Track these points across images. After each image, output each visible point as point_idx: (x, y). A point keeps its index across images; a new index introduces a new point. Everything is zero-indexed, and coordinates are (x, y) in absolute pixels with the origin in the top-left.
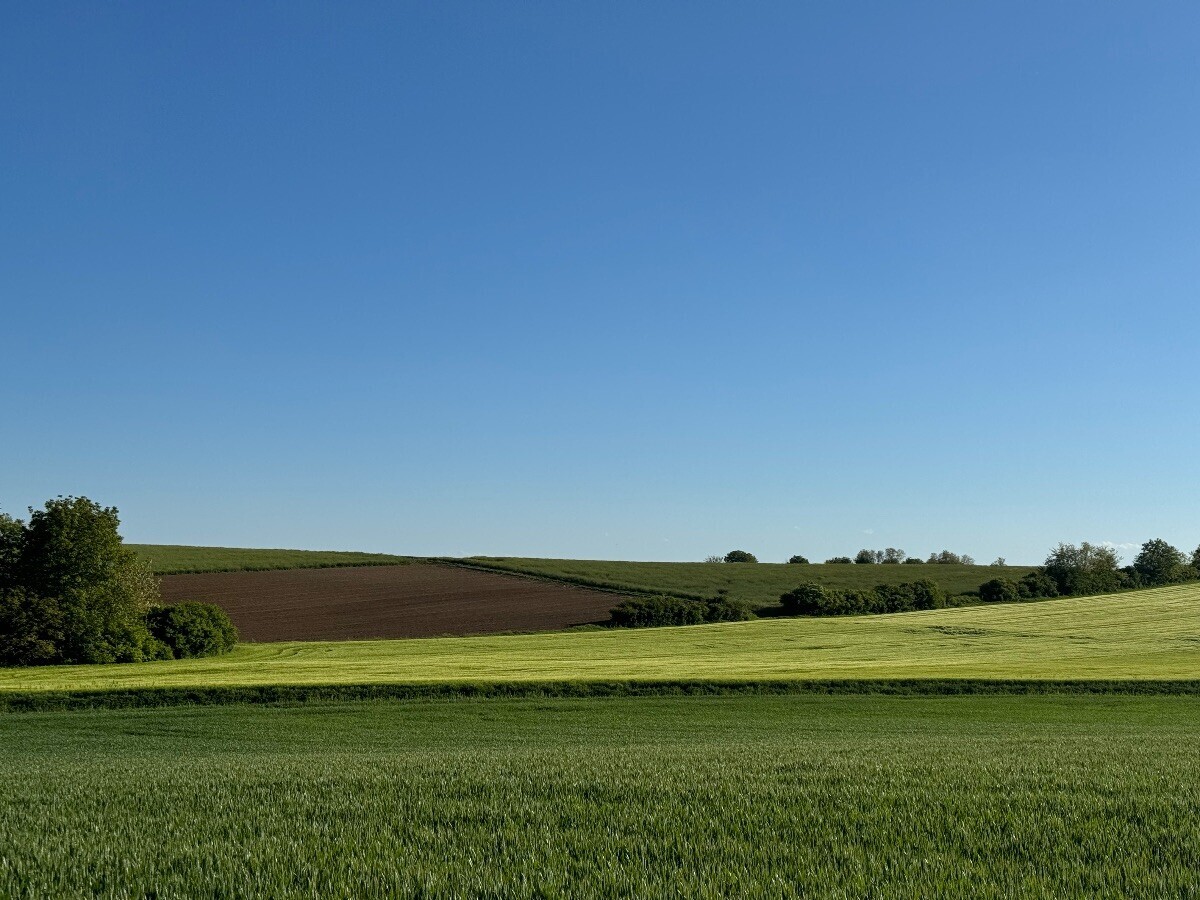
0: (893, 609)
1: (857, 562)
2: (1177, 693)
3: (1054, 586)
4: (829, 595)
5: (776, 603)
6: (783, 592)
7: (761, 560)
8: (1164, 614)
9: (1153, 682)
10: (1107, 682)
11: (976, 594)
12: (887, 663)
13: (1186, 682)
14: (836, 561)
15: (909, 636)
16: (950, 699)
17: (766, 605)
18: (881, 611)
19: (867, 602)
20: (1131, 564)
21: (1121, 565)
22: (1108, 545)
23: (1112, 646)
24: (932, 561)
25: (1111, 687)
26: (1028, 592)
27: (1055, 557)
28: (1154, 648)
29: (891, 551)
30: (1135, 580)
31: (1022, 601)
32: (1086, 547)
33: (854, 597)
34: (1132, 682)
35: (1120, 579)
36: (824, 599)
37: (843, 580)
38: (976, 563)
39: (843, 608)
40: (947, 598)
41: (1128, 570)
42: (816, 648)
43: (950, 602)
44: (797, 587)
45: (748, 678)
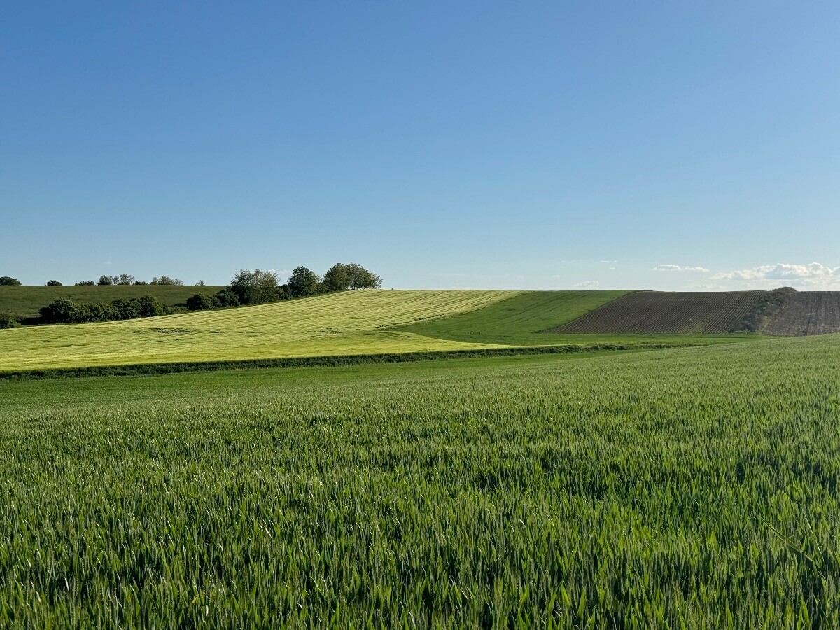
0: (125, 317)
1: (99, 284)
3: (236, 299)
4: (77, 308)
5: (36, 314)
6: (42, 307)
11: (184, 305)
12: (121, 355)
14: (83, 284)
15: (137, 336)
16: (166, 376)
17: (28, 316)
18: (117, 318)
19: (106, 313)
20: (287, 284)
21: (280, 284)
23: (273, 337)
24: (154, 283)
26: (219, 303)
27: (237, 279)
28: (299, 337)
29: (124, 277)
30: (288, 293)
31: (215, 309)
32: (258, 273)
33: (96, 309)
35: (279, 293)
36: (73, 311)
37: (88, 297)
38: (184, 285)
39: (88, 317)
40: (164, 308)
41: (284, 287)
42: (67, 346)
43: (166, 311)
44: (52, 302)
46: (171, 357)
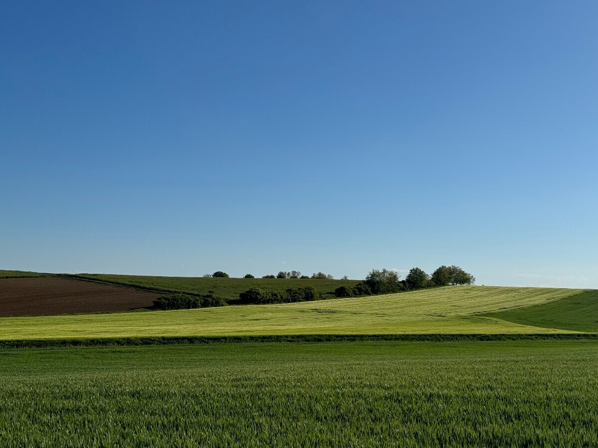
0: (294, 301)
1: (278, 277)
2: (423, 340)
3: (369, 289)
4: (263, 294)
5: (237, 297)
6: (241, 292)
7: (231, 276)
8: (418, 303)
9: (413, 335)
10: (392, 335)
11: (333, 293)
12: (291, 327)
13: (427, 335)
14: (267, 277)
15: (302, 314)
16: (320, 344)
17: (232, 298)
18: (289, 302)
19: (282, 297)
20: (405, 279)
21: (400, 280)
22: (394, 270)
23: (394, 318)
24: (313, 277)
25: (394, 337)
26: (357, 293)
27: (370, 276)
28: (414, 319)
29: (294, 272)
30: (406, 287)
31: (354, 297)
32: (385, 271)
33: (276, 295)
34: (403, 335)
35: (399, 287)
36: (261, 296)
37: (270, 287)
38: (334, 279)
39: (270, 300)
40: (320, 295)
41: (403, 282)
42: (257, 320)
43: (321, 297)
44: (248, 289)
45: (223, 335)
46: (325, 330)
